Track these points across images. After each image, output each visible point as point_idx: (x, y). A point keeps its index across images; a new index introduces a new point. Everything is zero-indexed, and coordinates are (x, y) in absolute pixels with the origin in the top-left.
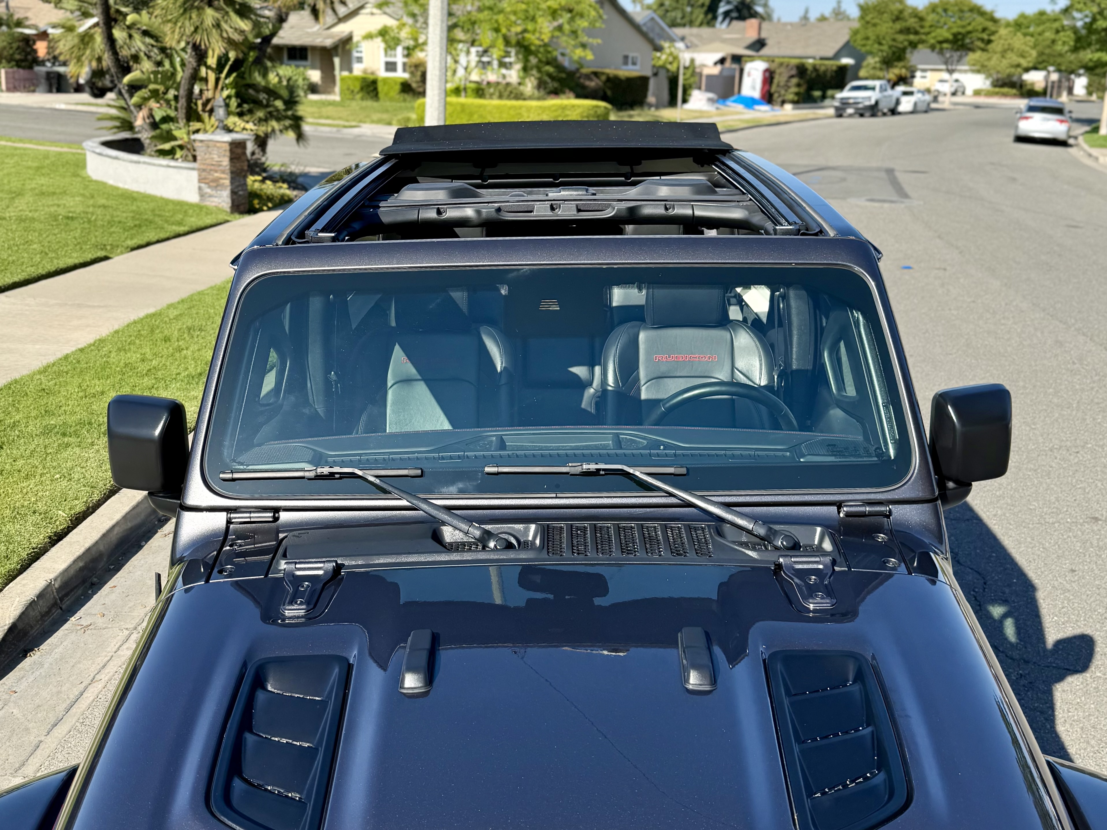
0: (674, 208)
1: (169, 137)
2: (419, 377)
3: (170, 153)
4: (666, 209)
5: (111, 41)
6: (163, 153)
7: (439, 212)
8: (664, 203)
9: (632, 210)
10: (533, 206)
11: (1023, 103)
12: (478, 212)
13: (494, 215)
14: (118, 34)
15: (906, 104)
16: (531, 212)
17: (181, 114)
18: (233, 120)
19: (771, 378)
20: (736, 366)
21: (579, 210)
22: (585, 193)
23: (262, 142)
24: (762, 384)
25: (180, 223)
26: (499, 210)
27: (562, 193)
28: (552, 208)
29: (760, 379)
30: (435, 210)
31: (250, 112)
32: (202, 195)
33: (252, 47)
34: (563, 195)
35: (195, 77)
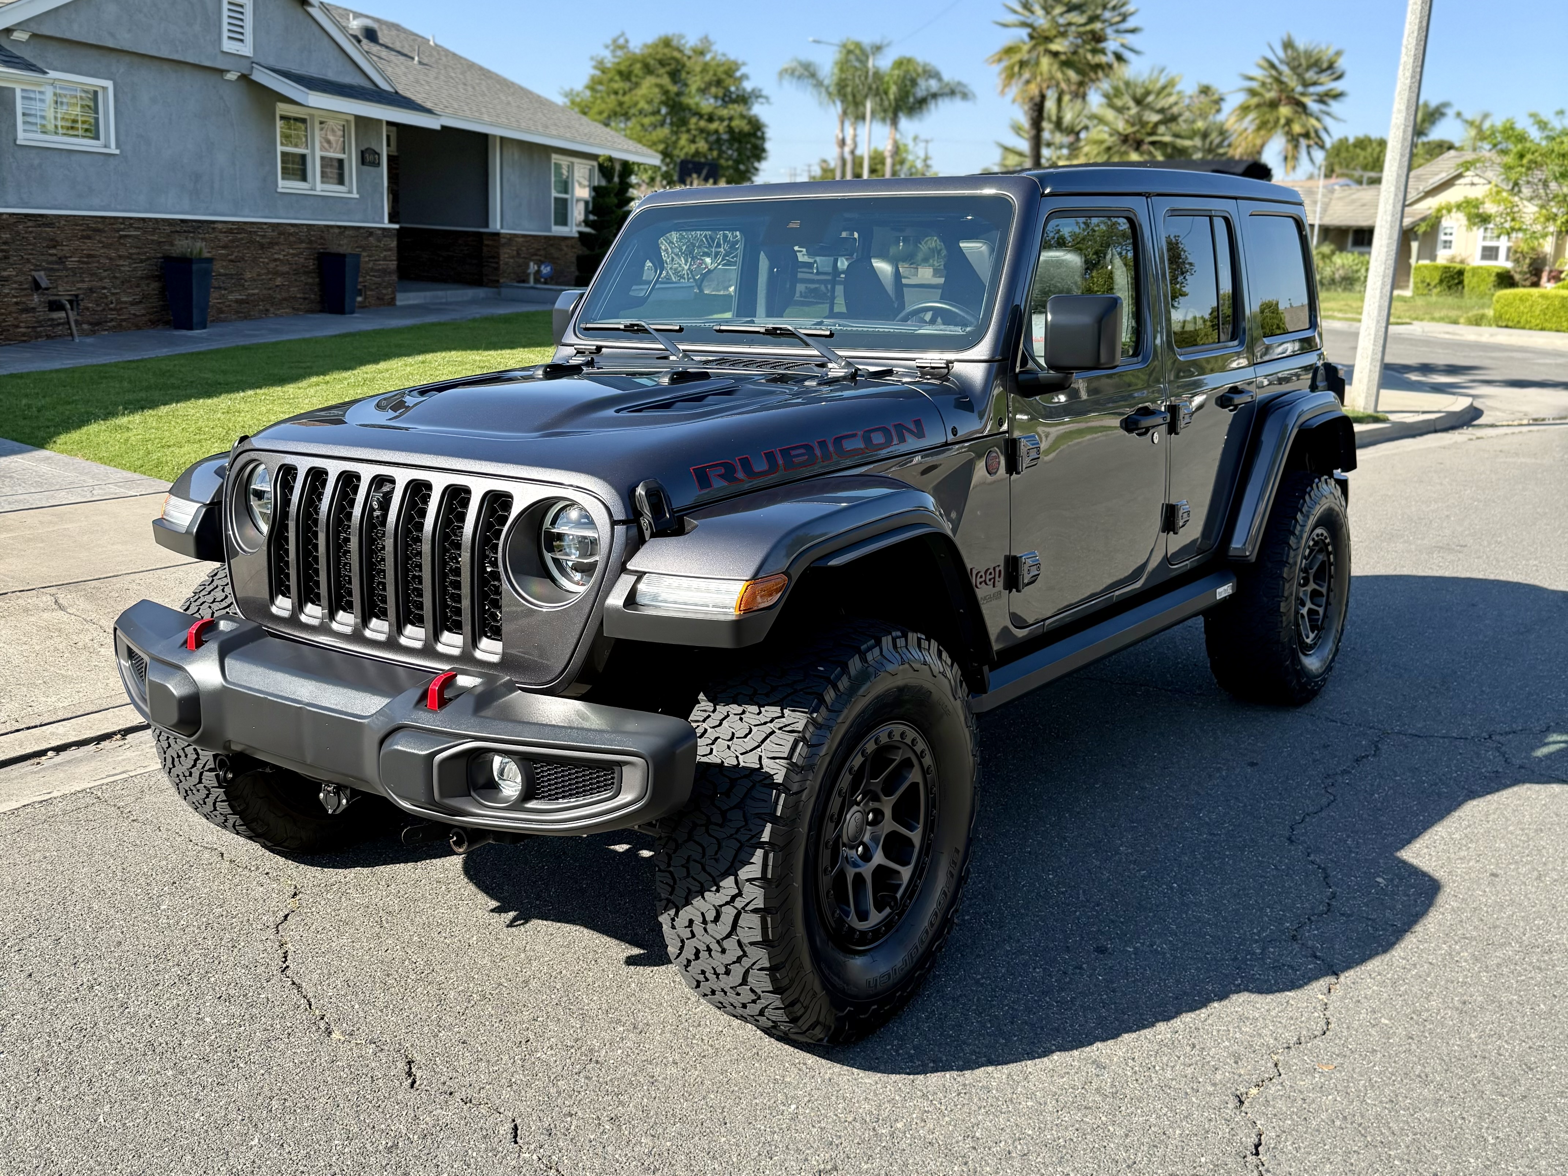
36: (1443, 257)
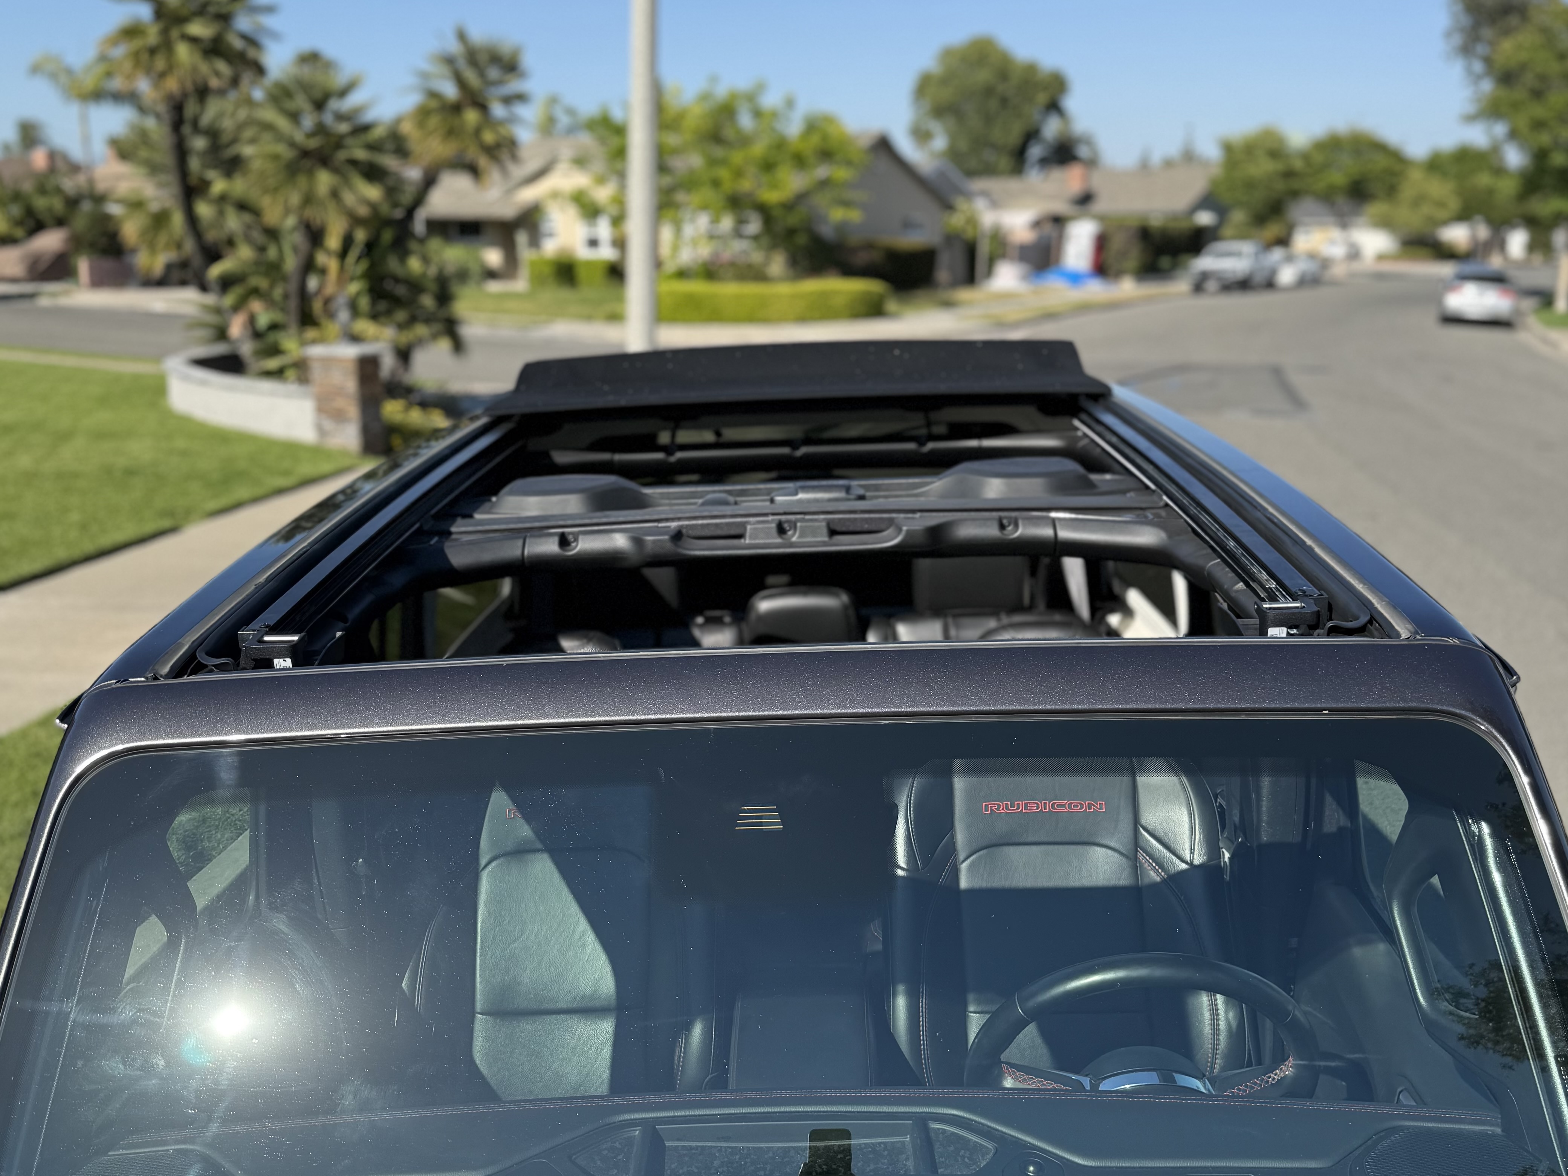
0: (1016, 526)
1: (275, 351)
2: (539, 846)
3: (278, 374)
4: (1002, 527)
5: (192, 220)
6: (269, 374)
7: (564, 542)
8: (995, 514)
9: (936, 532)
10: (743, 525)
11: (1446, 269)
12: (637, 541)
13: (669, 547)
14: (204, 210)
15: (1287, 275)
16: (740, 536)
17: (292, 320)
18: (364, 326)
19: (1213, 849)
20: (1143, 822)
21: (833, 532)
22: (841, 494)
23: (404, 355)
24: (1197, 861)
25: (286, 473)
26: (678, 536)
27: (801, 496)
28: (781, 530)
29: (1192, 852)
30: (556, 540)
31: (388, 313)
32: (321, 431)
33: (388, 222)
34: (800, 501)
35: (309, 266)
36: (550, 247)
